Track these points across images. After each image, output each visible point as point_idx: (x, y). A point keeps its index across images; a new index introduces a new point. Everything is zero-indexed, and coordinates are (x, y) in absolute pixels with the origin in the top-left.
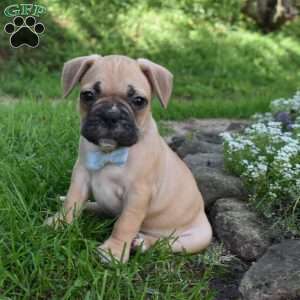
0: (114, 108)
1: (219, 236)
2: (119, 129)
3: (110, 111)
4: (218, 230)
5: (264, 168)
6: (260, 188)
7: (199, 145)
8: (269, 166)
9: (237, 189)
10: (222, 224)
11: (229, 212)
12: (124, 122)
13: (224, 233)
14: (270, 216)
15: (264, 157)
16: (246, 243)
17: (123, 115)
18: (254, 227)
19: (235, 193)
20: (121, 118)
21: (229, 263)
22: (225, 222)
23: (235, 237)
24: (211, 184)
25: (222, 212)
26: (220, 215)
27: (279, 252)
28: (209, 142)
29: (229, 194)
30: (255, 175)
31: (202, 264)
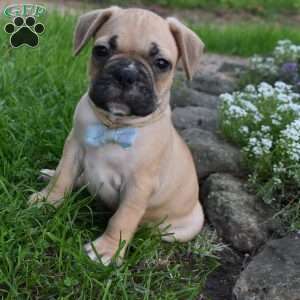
0: (132, 66)
1: (211, 219)
2: (134, 91)
3: (126, 69)
4: (210, 213)
5: (268, 143)
6: (261, 167)
7: (188, 95)
8: (274, 140)
9: (234, 164)
10: (215, 206)
11: (224, 193)
12: (141, 84)
13: (216, 217)
14: (269, 202)
15: (268, 128)
16: (241, 232)
17: (141, 77)
18: (252, 214)
19: (231, 168)
20: (138, 80)
21: (221, 253)
22: (219, 204)
23: (230, 224)
24: (205, 155)
25: (215, 190)
26: (213, 193)
27: (278, 251)
28: (199, 90)
29: (225, 170)
30: (257, 151)
31: (191, 254)
